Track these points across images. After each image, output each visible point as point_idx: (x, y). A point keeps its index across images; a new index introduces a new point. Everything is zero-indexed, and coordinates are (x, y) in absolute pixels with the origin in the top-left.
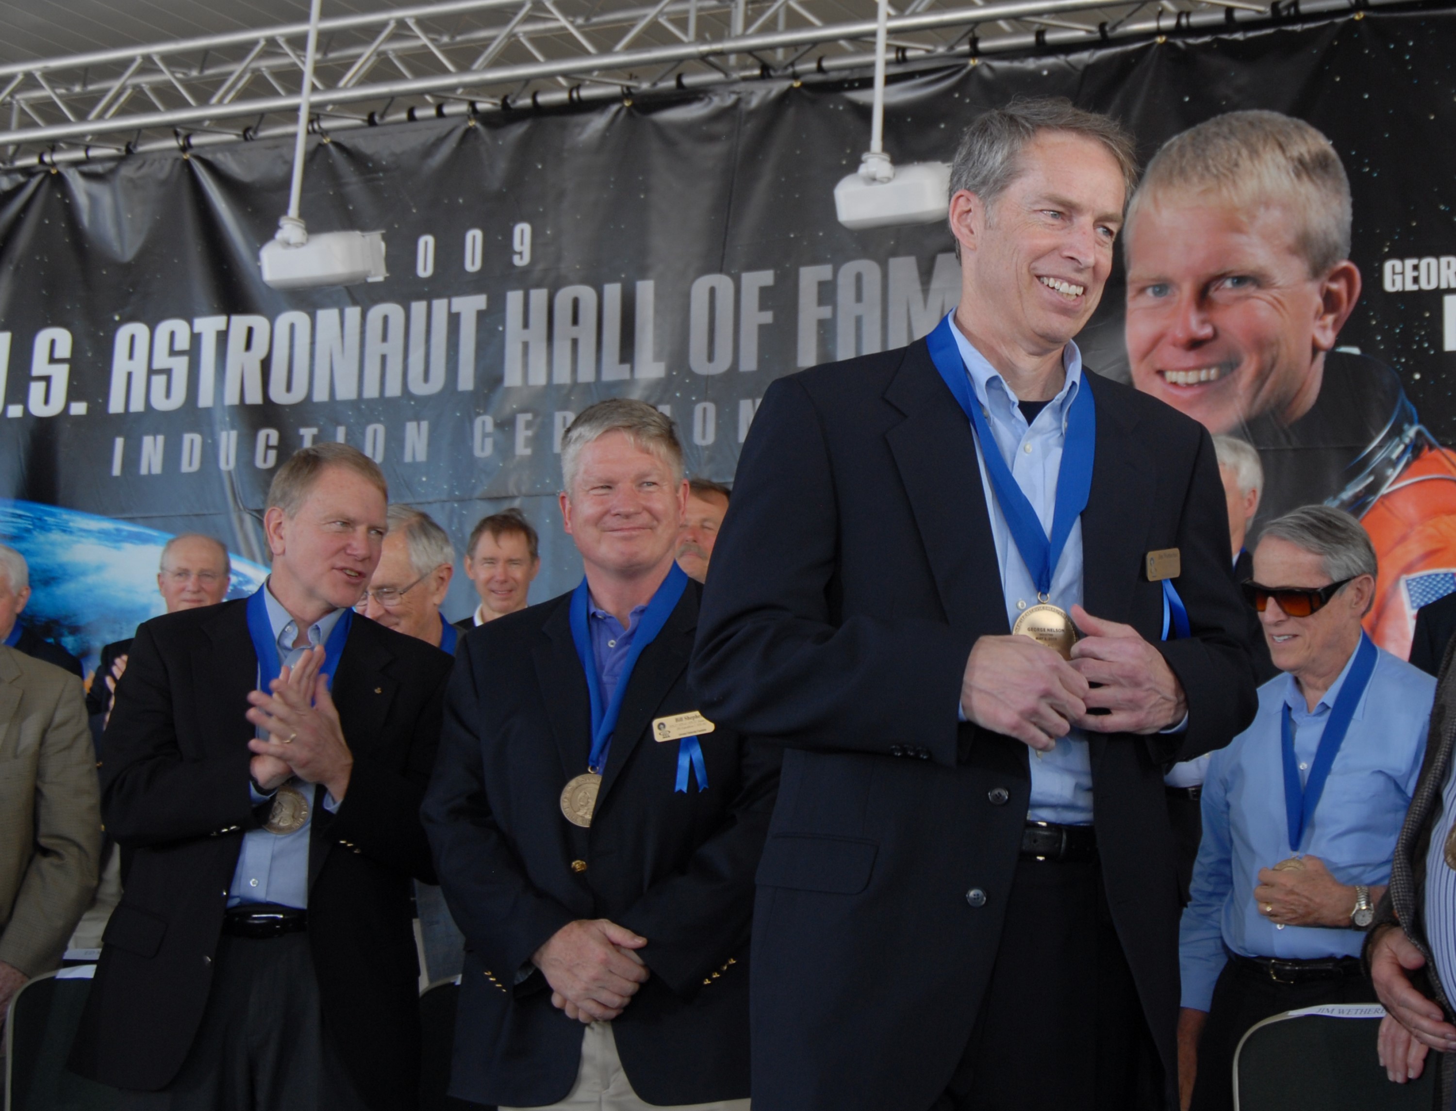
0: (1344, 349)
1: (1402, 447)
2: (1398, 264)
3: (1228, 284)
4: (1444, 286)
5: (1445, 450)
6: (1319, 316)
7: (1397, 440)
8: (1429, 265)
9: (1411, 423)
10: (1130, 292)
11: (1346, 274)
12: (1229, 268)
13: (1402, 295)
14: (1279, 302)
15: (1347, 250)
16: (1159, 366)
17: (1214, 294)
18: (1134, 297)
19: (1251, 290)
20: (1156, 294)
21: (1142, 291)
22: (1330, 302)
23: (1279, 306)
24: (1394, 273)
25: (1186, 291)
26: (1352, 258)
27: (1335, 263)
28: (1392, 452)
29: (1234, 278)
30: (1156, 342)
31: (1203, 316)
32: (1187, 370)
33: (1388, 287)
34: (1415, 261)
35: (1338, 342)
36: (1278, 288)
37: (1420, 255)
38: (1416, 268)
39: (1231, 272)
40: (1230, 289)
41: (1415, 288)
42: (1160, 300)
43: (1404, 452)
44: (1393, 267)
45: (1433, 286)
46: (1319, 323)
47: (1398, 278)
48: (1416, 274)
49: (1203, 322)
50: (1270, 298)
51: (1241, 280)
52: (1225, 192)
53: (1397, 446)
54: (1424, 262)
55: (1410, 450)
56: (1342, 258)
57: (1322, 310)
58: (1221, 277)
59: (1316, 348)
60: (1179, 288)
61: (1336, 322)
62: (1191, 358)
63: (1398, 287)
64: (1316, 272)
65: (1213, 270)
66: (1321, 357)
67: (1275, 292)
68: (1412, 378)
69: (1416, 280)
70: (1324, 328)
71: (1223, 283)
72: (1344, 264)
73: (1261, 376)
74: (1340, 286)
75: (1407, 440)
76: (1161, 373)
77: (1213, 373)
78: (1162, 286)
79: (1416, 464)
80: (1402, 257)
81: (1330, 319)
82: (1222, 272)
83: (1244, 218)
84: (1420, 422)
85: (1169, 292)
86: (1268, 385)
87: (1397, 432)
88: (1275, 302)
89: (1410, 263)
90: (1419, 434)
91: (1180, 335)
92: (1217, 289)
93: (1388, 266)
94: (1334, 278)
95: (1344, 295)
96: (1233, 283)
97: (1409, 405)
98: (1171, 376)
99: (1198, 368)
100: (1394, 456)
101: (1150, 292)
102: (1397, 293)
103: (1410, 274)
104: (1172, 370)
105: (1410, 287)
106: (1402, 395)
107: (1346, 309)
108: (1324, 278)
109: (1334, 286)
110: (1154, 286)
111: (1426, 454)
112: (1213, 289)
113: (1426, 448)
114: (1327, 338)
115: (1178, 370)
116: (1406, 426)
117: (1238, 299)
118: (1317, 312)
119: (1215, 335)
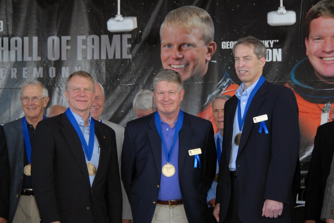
0: (213, 61)
1: (226, 83)
2: (225, 43)
3: (186, 46)
5: (236, 84)
6: (207, 54)
7: (225, 82)
8: (232, 43)
9: (228, 78)
10: (162, 46)
11: (213, 44)
12: (186, 42)
13: (226, 50)
14: (198, 50)
15: (213, 39)
16: (169, 64)
17: (182, 48)
18: (163, 47)
19: (191, 47)
20: (168, 47)
21: (165, 46)
22: (210, 51)
23: (198, 51)
24: (224, 45)
25: (175, 47)
26: (214, 41)
27: (211, 42)
28: (224, 84)
29: (187, 44)
30: (169, 58)
31: (180, 53)
32: (177, 65)
33: (223, 48)
34: (229, 42)
35: (212, 59)
36: (198, 47)
37: (230, 41)
38: (229, 44)
39: (186, 43)
40: (186, 47)
41: (229, 48)
42: (169, 48)
43: (226, 85)
44: (224, 43)
46: (207, 55)
47: (225, 46)
48: (229, 45)
49: (180, 54)
50: (196, 50)
51: (189, 45)
52: (184, 24)
53: (225, 83)
54: (231, 43)
55: (228, 84)
56: (212, 41)
57: (208, 52)
58: (184, 44)
59: (206, 61)
60: (174, 46)
61: (211, 55)
62: (177, 62)
63: (225, 48)
64: (206, 44)
65: (182, 42)
66: (208, 63)
67: (197, 48)
68: (228, 68)
69: (229, 46)
70: (208, 56)
71: (184, 45)
72: (213, 42)
73: (194, 67)
74: (211, 47)
75: (227, 82)
76: (170, 65)
77: (183, 66)
78: (170, 45)
79: (229, 87)
80: (226, 41)
81: (209, 54)
82: (184, 43)
83: (189, 31)
84: (230, 78)
85: (171, 47)
86: (196, 69)
87: (225, 80)
88: (197, 51)
89: (228, 42)
90: (230, 81)
91: (174, 57)
92: (183, 47)
93: (223, 43)
94: (210, 45)
95: (213, 49)
96: (187, 45)
97: (227, 74)
98: (173, 66)
99: (179, 65)
100: (224, 85)
101: (167, 46)
102: (225, 49)
103: (227, 45)
104: (173, 65)
105: (228, 48)
106: (226, 72)
107: (213, 52)
108: (208, 45)
109: (210, 47)
110: (168, 45)
111: (232, 85)
112: (182, 47)
113: (231, 84)
114: (209, 59)
115: (174, 65)
116: (227, 79)
117: (188, 49)
118: (207, 53)
119: (183, 57)
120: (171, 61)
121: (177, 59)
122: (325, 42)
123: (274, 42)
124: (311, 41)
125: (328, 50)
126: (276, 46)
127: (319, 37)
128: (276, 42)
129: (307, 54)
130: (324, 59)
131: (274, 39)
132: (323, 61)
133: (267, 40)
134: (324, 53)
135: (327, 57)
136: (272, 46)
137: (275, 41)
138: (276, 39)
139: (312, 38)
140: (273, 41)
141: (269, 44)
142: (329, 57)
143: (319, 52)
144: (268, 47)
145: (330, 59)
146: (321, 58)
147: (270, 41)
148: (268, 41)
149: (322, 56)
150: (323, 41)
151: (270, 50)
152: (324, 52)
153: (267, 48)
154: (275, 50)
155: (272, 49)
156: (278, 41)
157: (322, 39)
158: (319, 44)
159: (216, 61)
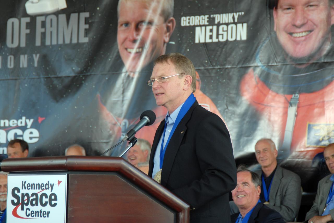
0: (171, 42)
2: (185, 18)
3: (144, 24)
4: (196, 24)
6: (166, 33)
8: (192, 18)
10: (119, 25)
11: (172, 21)
12: (143, 19)
13: (186, 27)
15: (172, 14)
16: (126, 47)
18: (120, 27)
19: (150, 26)
21: (122, 25)
22: (168, 29)
23: (157, 30)
24: (184, 21)
25: (133, 25)
26: (174, 17)
27: (170, 18)
30: (125, 40)
31: (137, 33)
33: (182, 25)
36: (157, 25)
37: (190, 16)
38: (189, 19)
42: (126, 28)
45: (193, 24)
46: (165, 35)
49: (137, 35)
50: (155, 29)
56: (172, 16)
57: (166, 31)
58: (142, 22)
59: (164, 42)
60: (131, 24)
61: (169, 35)
64: (165, 21)
65: (139, 19)
66: (166, 45)
67: (156, 27)
69: (189, 23)
70: (166, 37)
72: (172, 18)
73: (152, 51)
74: (170, 25)
76: (126, 49)
77: (140, 50)
78: (127, 24)
80: (186, 16)
81: (168, 34)
85: (129, 26)
91: (131, 38)
92: (141, 25)
93: (182, 19)
94: (169, 23)
95: (172, 27)
98: (129, 50)
101: (124, 25)
102: (184, 26)
103: (188, 21)
104: (129, 48)
105: (188, 25)
107: (172, 31)
108: (167, 22)
112: (139, 25)
114: (167, 39)
115: (131, 48)
120: (128, 44)
121: (134, 41)
122: (296, 12)
123: (239, 15)
124: (280, 11)
125: (298, 22)
126: (241, 21)
127: (289, 6)
128: (242, 14)
129: (275, 29)
131: (239, 12)
132: (292, 38)
133: (231, 12)
134: (294, 27)
135: (297, 33)
136: (236, 21)
138: (241, 12)
139: (281, 7)
141: (234, 18)
142: (300, 33)
143: (288, 26)
144: (232, 21)
145: (301, 35)
146: (291, 34)
147: (235, 14)
148: (232, 14)
149: (292, 31)
150: (293, 11)
151: (234, 26)
152: (294, 25)
153: (231, 23)
154: (239, 26)
155: (236, 24)
156: (243, 13)
157: (293, 9)
158: (289, 15)
159: (175, 43)
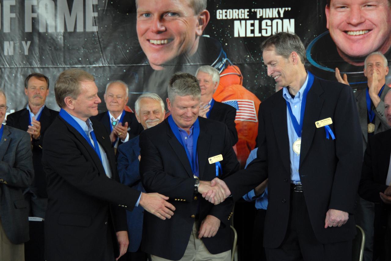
0: (205, 36)
1: (222, 65)
2: (221, 11)
3: (170, 15)
4: (234, 18)
5: (234, 66)
6: (198, 26)
7: (221, 62)
8: (230, 12)
9: (225, 58)
10: (138, 15)
11: (205, 13)
12: (169, 10)
14: (186, 21)
15: (206, 6)
16: (147, 38)
17: (164, 17)
18: (139, 17)
19: (177, 17)
20: (146, 16)
21: (142, 15)
22: (201, 22)
23: (186, 23)
24: (220, 14)
25: (156, 16)
26: (207, 9)
27: (202, 10)
28: (219, 66)
29: (171, 13)
30: (146, 31)
31: (162, 24)
32: (157, 40)
33: (218, 18)
34: (226, 10)
35: (203, 34)
36: (185, 17)
38: (226, 12)
39: (170, 11)
40: (170, 16)
41: (226, 18)
42: (147, 18)
43: (222, 66)
44: (219, 12)
45: (231, 18)
46: (197, 28)
47: (221, 15)
48: (226, 14)
49: (162, 26)
50: (183, 20)
51: (174, 14)
53: (221, 64)
54: (228, 11)
55: (224, 65)
56: (204, 9)
58: (167, 12)
59: (197, 35)
60: (153, 15)
61: (202, 28)
62: (158, 36)
63: (221, 18)
64: (196, 13)
65: (164, 10)
66: (198, 38)
67: (184, 18)
68: (225, 45)
69: (226, 16)
71: (168, 14)
72: (205, 10)
73: (181, 43)
74: (203, 17)
75: (223, 63)
76: (148, 40)
77: (166, 41)
78: (148, 14)
79: (226, 70)
80: (222, 9)
81: (201, 27)
82: (167, 11)
84: (227, 58)
85: (150, 16)
86: (183, 46)
87: (221, 60)
88: (184, 21)
89: (224, 11)
90: (227, 61)
91: (154, 29)
92: (166, 16)
93: (218, 11)
94: (202, 15)
95: (205, 20)
96: (171, 14)
97: (224, 52)
98: (152, 41)
99: (161, 40)
100: (220, 67)
101: (144, 15)
102: (221, 20)
103: (224, 14)
104: (152, 40)
105: (224, 18)
106: (222, 50)
107: (205, 24)
108: (199, 15)
109: (202, 17)
110: (146, 14)
111: (229, 67)
112: (164, 16)
113: (229, 65)
114: (200, 32)
115: (154, 40)
116: (223, 59)
118: (197, 25)
119: (166, 30)
120: (150, 35)
121: (159, 32)
122: (351, 11)
123: (285, 10)
124: (332, 10)
125: (355, 21)
126: (287, 15)
127: (343, 4)
129: (328, 27)
130: (349, 33)
131: (285, 7)
132: (348, 36)
133: (276, 8)
134: (350, 25)
135: (353, 31)
136: (282, 16)
137: (287, 9)
138: (288, 7)
139: (334, 5)
140: (283, 9)
141: (279, 13)
143: (342, 24)
144: (277, 16)
145: (358, 33)
146: (346, 32)
147: (280, 9)
149: (347, 29)
150: (348, 9)
151: (280, 21)
152: (349, 24)
153: (276, 18)
154: (286, 21)
155: (282, 19)
156: (290, 9)
157: (347, 7)
158: (344, 13)
